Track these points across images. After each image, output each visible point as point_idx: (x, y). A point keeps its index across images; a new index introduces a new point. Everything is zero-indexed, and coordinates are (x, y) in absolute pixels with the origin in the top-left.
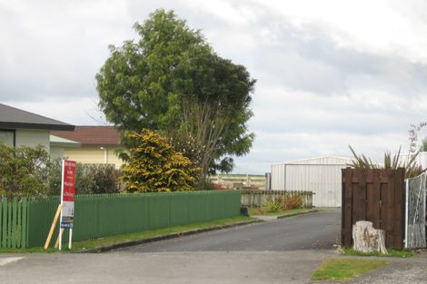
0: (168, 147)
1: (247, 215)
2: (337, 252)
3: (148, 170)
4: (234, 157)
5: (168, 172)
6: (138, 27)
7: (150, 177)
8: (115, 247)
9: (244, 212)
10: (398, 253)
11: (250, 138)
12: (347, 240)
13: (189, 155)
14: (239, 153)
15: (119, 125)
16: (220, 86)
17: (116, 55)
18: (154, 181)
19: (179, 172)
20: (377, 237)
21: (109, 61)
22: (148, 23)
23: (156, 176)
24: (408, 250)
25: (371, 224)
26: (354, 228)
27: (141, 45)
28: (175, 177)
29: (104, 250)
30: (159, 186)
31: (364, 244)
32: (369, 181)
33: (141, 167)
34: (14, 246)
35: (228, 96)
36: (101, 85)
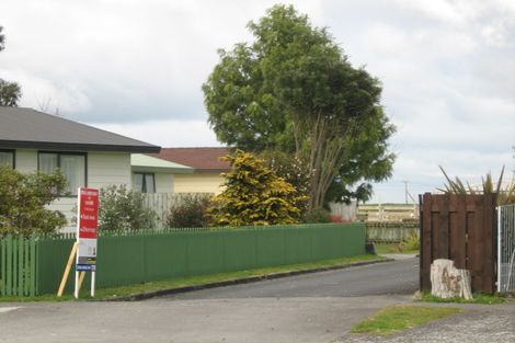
0: (266, 171)
1: (374, 254)
2: (414, 297)
3: (242, 199)
4: (373, 182)
5: (266, 202)
6: (253, 26)
7: (243, 208)
8: (160, 294)
9: (369, 249)
10: (485, 298)
11: (390, 160)
12: (425, 283)
13: (294, 181)
14: (378, 178)
15: (233, 146)
16: (335, 96)
17: (226, 61)
18: (249, 213)
19: (279, 202)
20: (459, 278)
21: (218, 69)
22: (265, 21)
23: (251, 206)
24: (503, 295)
25: (451, 262)
26: (432, 268)
27: (256, 48)
28: (275, 207)
29: (141, 298)
30: (256, 219)
31: (442, 288)
32: (452, 209)
33: (233, 196)
34: (21, 293)
35: (346, 108)
36: (208, 98)
